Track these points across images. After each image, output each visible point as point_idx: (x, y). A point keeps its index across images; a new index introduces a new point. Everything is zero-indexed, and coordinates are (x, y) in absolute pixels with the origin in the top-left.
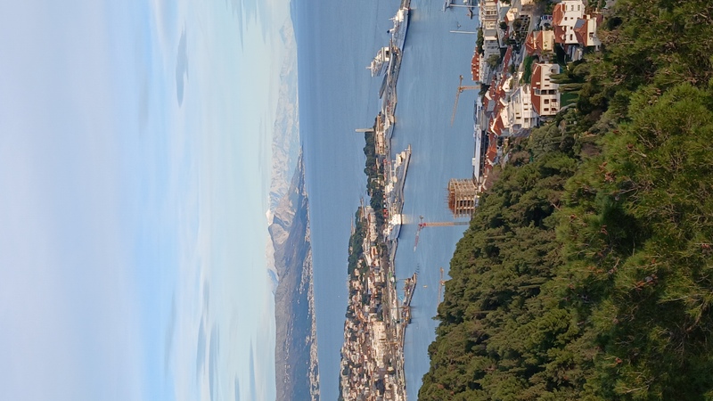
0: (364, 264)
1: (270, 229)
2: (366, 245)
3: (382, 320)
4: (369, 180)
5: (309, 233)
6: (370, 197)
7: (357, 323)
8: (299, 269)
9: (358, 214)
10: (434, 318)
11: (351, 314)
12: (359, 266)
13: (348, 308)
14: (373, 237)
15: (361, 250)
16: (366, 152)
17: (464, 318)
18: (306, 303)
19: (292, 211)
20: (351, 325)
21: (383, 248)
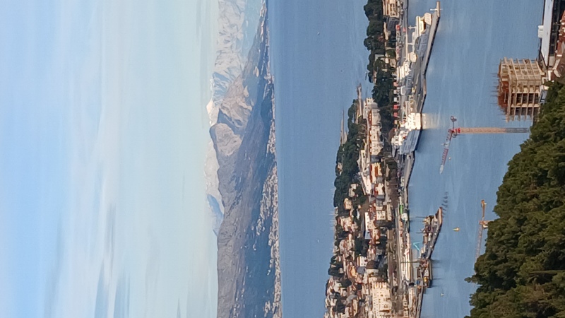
0: (360, 190)
1: (212, 131)
2: (363, 161)
3: (386, 281)
4: (372, 58)
5: (273, 139)
6: (373, 85)
7: (346, 283)
8: (257, 196)
9: (352, 112)
10: (469, 280)
11: (337, 269)
12: (352, 194)
13: (333, 261)
14: (376, 148)
15: (356, 169)
16: (368, 11)
17: (518, 281)
18: (265, 250)
19: (249, 103)
20: (336, 286)
21: (391, 166)
